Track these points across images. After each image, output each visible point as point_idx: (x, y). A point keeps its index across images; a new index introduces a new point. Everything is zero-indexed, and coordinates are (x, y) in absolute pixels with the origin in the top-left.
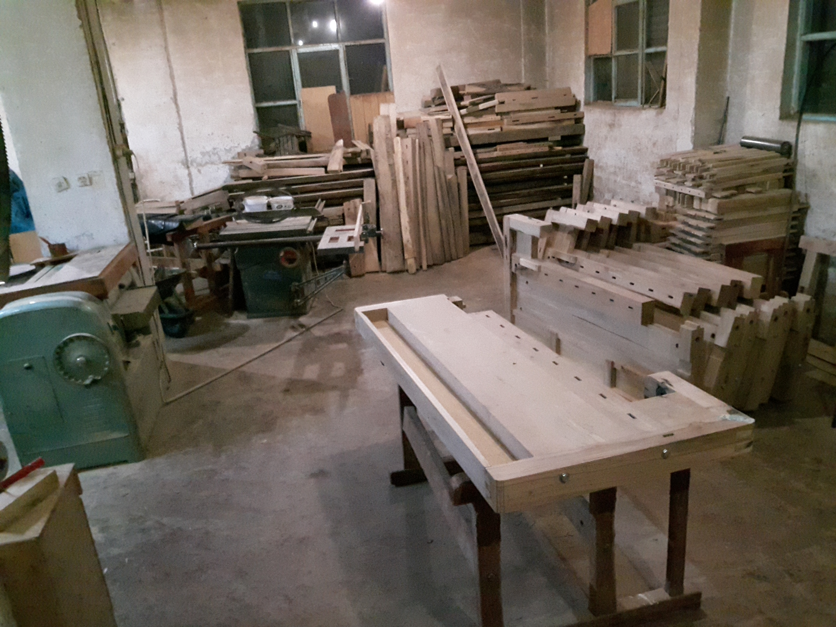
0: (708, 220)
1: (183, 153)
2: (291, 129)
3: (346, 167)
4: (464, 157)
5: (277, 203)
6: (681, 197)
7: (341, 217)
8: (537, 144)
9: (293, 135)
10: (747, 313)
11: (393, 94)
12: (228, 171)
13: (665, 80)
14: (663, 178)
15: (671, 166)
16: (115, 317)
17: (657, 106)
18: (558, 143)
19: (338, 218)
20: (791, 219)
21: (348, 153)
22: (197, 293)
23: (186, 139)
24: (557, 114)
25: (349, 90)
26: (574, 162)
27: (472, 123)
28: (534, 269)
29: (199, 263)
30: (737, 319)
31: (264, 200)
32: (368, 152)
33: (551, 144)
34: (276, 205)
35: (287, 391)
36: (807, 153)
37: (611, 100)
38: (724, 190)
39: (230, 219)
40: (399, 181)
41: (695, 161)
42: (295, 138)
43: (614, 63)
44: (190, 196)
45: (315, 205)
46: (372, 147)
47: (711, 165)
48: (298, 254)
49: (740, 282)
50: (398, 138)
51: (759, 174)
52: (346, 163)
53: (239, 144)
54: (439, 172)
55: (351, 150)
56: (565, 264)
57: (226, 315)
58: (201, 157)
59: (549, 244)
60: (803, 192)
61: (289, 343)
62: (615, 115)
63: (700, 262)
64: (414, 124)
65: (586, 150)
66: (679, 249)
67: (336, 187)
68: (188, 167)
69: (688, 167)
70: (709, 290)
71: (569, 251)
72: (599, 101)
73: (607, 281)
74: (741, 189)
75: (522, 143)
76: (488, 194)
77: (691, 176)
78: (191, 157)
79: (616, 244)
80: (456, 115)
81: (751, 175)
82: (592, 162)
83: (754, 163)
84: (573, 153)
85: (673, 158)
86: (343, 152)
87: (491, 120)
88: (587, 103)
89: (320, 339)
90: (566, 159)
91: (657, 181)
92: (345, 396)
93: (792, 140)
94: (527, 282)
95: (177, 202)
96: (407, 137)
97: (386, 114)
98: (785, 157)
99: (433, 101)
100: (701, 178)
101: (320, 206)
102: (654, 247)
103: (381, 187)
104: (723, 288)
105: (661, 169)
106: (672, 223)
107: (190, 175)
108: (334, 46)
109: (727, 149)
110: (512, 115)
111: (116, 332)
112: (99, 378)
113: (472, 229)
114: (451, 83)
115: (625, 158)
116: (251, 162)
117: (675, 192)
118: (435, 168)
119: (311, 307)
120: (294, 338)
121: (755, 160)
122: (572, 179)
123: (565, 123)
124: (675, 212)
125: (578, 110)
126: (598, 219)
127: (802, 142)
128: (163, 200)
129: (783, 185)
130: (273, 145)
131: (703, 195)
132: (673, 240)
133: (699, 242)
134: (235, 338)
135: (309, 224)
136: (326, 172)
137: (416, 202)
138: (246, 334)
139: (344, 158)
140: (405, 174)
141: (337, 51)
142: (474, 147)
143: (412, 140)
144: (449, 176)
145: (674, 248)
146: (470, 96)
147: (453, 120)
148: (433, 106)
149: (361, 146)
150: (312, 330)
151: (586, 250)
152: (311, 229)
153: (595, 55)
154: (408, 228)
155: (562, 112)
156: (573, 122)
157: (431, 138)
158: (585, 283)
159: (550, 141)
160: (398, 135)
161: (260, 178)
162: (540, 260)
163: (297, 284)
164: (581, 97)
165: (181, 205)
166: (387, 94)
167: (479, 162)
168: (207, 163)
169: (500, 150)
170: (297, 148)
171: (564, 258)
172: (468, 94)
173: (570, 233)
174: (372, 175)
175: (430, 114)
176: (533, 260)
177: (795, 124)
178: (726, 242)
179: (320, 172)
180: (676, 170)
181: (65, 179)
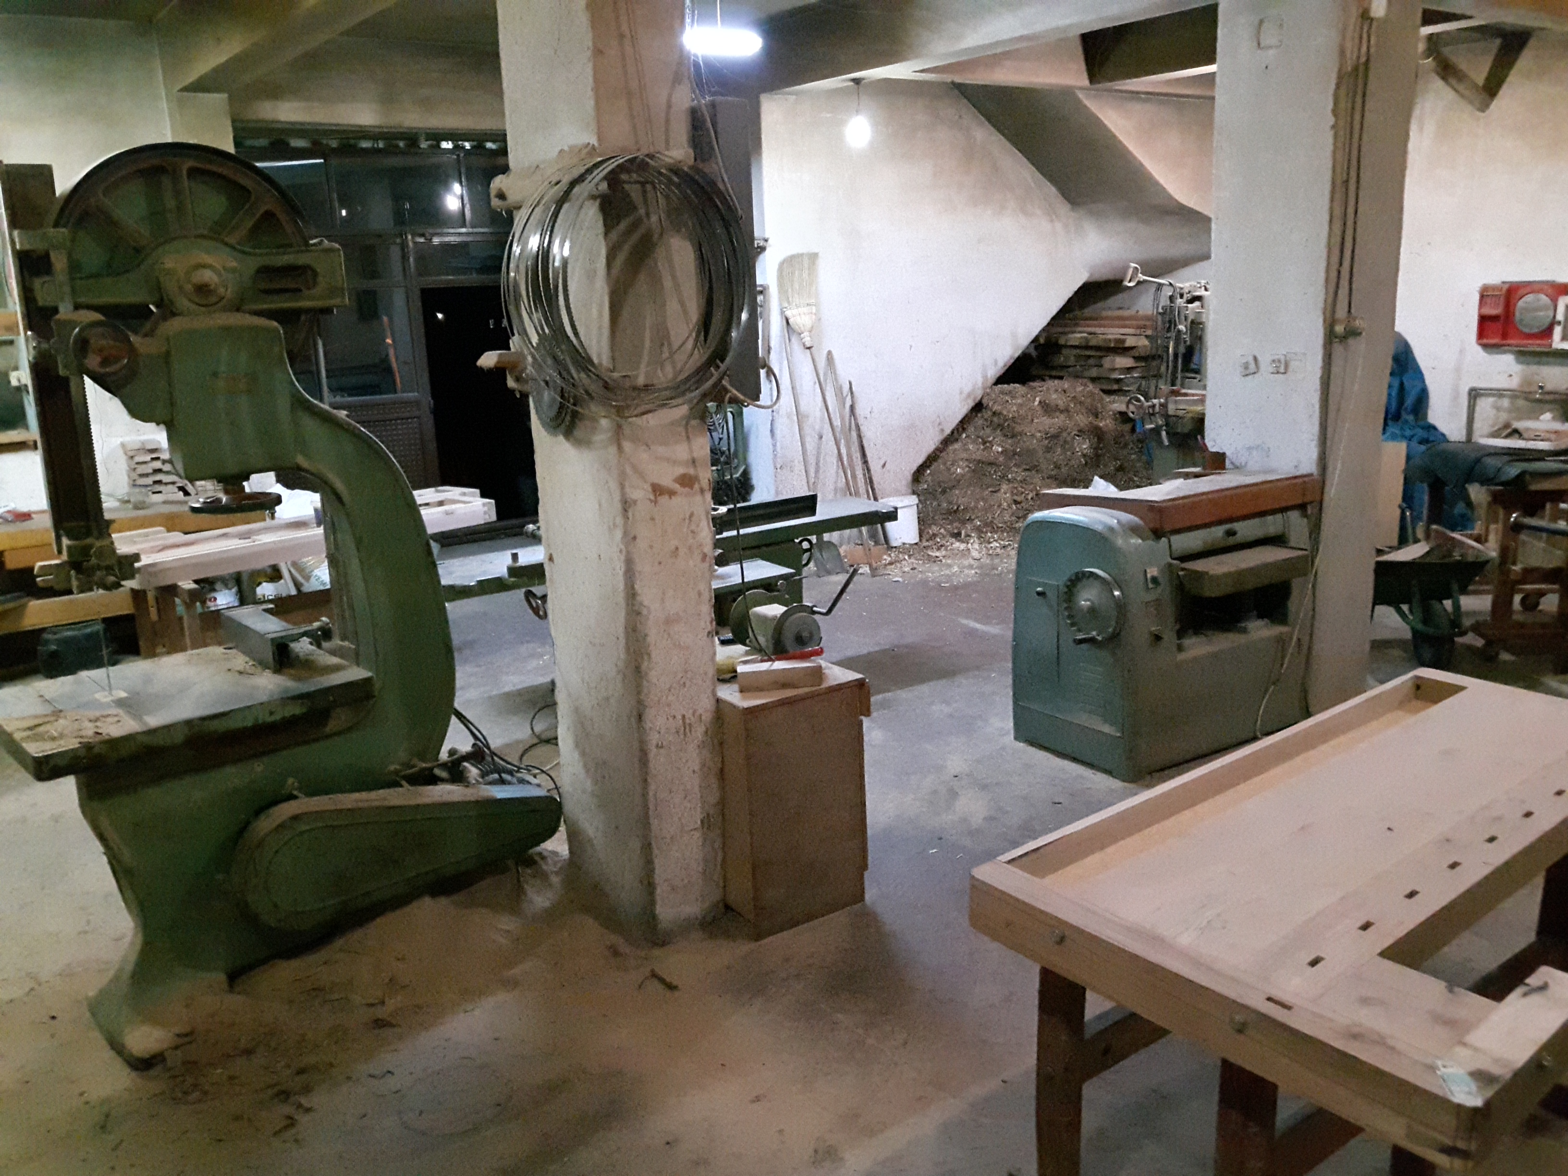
111: (1158, 589)
181: (1255, 359)
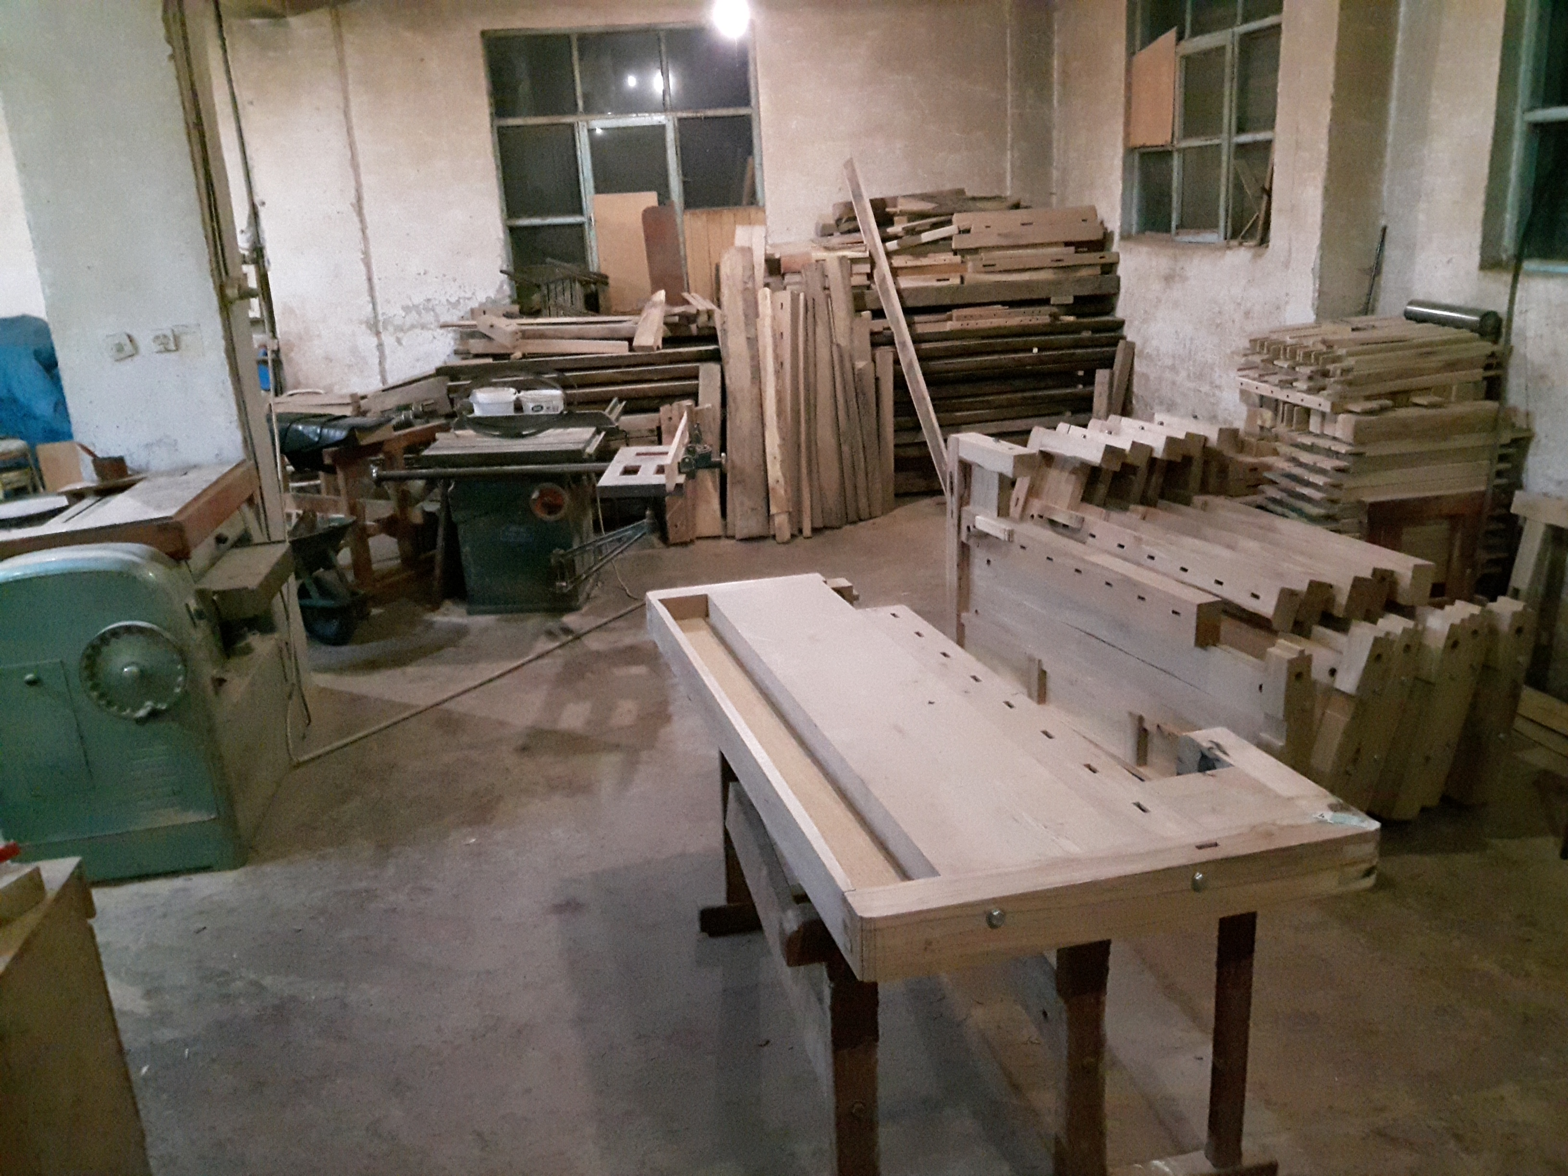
0: (1337, 454)
1: (371, 306)
2: (571, 268)
3: (667, 341)
4: (889, 329)
5: (533, 400)
6: (1286, 408)
7: (656, 433)
8: (1030, 310)
9: (573, 280)
10: (1399, 631)
11: (764, 212)
12: (452, 343)
13: (1269, 193)
14: (1254, 374)
15: (1268, 350)
16: (202, 595)
17: (1252, 243)
18: (1069, 309)
19: (649, 434)
20: (1496, 455)
21: (675, 315)
22: (375, 566)
23: (375, 280)
24: (1069, 255)
25: (682, 199)
26: (1096, 346)
27: (906, 268)
28: (1003, 536)
29: (383, 509)
30: (1377, 640)
31: (510, 394)
32: (710, 314)
33: (1055, 310)
34: (531, 405)
35: (524, 749)
36: (1530, 333)
37: (1168, 230)
38: (1368, 398)
39: (445, 429)
40: (765, 369)
41: (1314, 344)
42: (577, 285)
43: (1176, 162)
44: (381, 386)
45: (604, 410)
46: (719, 306)
47: (1342, 352)
48: (566, 497)
49: (1392, 573)
50: (767, 290)
51: (1438, 371)
52: (669, 334)
53: (473, 294)
54: (841, 357)
55: (678, 310)
56: (1061, 530)
57: (428, 606)
58: (403, 314)
59: (1033, 492)
60: (1522, 408)
61: (540, 662)
62: (1175, 257)
63: (1321, 535)
64: (796, 267)
65: (1120, 324)
66: (1279, 509)
67: (648, 377)
68: (378, 334)
69: (1300, 352)
70: (1331, 586)
71: (1070, 507)
72: (1148, 233)
73: (1139, 564)
74: (1400, 397)
75: (999, 306)
76: (932, 399)
77: (1306, 370)
78: (383, 314)
79: (1162, 496)
80: (876, 249)
81: (1421, 372)
82: (1131, 346)
83: (1427, 350)
84: (1096, 329)
85: (1274, 337)
86: (663, 315)
87: (943, 262)
88: (1126, 237)
89: (598, 655)
90: (1082, 339)
91: (1245, 380)
92: (632, 764)
93: (1501, 308)
94: (989, 561)
95: (353, 396)
96: (785, 289)
97: (747, 244)
98: (1489, 341)
99: (838, 226)
100: (1325, 374)
101: (614, 412)
102: (1236, 503)
103: (730, 378)
104: (1358, 582)
105: (1250, 358)
106: (1270, 460)
107: (380, 346)
108: (658, 119)
109: (1377, 324)
110: (983, 255)
111: (202, 623)
112: (164, 707)
113: (901, 464)
114: (870, 193)
115: (1192, 339)
116: (492, 326)
117: (1277, 400)
118: (835, 348)
119: (588, 597)
120: (548, 653)
121: (1431, 344)
122: (1094, 377)
123: (1084, 273)
124: (1277, 438)
125: (1109, 250)
126: (1127, 447)
127: (1521, 313)
128: (329, 390)
129: (1482, 394)
130: (536, 298)
131: (1327, 407)
132: (1272, 492)
133: (1316, 495)
134: (440, 648)
135: (588, 442)
136: (631, 349)
137: (796, 412)
138: (464, 642)
139: (666, 324)
140: (777, 357)
141: (663, 127)
142: (908, 312)
143: (792, 293)
144: (860, 364)
145: (1271, 506)
146: (905, 218)
147: (872, 261)
148: (837, 234)
149: (699, 303)
150: (583, 638)
151: (1104, 505)
152: (591, 450)
153: (1144, 146)
154: (779, 457)
155: (1076, 252)
156: (1098, 270)
157: (827, 292)
158: (1093, 564)
159: (1053, 305)
160: (767, 285)
161: (506, 356)
162: (1014, 520)
163: (562, 552)
164: (1114, 225)
165: (362, 402)
166: (752, 210)
167: (917, 340)
168: (413, 327)
169: (958, 319)
170: (580, 304)
171: (1060, 519)
172: (902, 213)
173: (1074, 471)
174: (716, 357)
175: (827, 249)
176: (1002, 519)
177: (1508, 278)
178: (1369, 498)
179: (620, 349)
180: (1278, 358)
181: (130, 338)
